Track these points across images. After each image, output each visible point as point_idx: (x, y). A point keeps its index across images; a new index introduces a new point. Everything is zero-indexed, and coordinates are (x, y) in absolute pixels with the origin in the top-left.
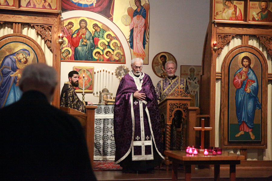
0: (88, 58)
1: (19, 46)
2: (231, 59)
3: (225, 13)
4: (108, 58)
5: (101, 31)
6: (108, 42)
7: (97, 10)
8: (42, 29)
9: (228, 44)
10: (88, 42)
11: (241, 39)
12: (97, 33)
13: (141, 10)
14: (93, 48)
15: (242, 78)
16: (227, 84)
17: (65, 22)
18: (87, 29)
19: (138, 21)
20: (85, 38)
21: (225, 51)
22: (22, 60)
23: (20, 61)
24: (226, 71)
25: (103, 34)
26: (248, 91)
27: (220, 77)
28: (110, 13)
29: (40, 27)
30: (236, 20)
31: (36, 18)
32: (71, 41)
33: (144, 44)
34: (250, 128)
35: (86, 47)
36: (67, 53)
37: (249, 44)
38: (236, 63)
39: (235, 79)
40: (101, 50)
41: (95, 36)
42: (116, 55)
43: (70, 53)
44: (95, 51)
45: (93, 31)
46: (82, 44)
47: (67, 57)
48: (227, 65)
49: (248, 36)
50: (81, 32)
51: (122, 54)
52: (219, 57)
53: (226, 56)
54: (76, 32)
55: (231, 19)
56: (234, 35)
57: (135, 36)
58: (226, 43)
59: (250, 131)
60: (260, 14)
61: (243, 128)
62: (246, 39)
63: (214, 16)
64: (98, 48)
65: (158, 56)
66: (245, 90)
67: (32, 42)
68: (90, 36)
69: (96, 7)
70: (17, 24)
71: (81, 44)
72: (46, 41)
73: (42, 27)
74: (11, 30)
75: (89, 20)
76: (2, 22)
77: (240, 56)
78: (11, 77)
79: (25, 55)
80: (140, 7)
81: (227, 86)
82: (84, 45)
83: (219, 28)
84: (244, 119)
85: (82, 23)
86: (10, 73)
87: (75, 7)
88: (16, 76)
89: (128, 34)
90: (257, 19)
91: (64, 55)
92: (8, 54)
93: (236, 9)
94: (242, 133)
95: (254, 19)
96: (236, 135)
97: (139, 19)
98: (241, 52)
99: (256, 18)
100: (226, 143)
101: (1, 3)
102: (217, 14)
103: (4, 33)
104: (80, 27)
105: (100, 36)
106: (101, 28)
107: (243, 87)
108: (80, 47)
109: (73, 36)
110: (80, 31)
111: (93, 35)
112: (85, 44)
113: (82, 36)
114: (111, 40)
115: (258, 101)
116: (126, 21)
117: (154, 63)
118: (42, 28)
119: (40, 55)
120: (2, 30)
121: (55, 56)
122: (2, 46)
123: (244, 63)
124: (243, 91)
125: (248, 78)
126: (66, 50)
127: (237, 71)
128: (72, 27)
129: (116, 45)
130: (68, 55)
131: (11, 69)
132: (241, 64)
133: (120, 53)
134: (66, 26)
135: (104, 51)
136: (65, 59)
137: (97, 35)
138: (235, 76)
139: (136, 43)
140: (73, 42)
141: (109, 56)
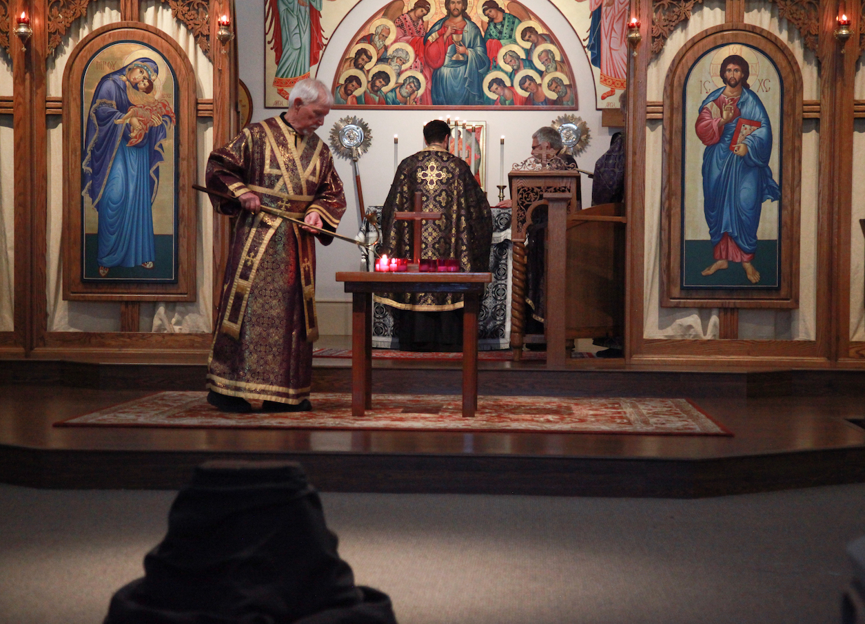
1: (132, 51)
2: (690, 64)
4: (526, 94)
5: (506, 20)
8: (187, 8)
9: (685, 22)
10: (470, 53)
11: (724, 8)
12: (495, 27)
14: (485, 68)
15: (722, 116)
16: (679, 134)
18: (466, 17)
20: (462, 43)
21: (676, 42)
22: (141, 85)
23: (135, 86)
24: (677, 97)
25: (512, 30)
26: (741, 151)
27: (659, 116)
29: (182, 3)
32: (424, 54)
34: (747, 253)
35: (464, 67)
36: (411, 87)
37: (746, 22)
39: (701, 119)
40: (506, 73)
41: (491, 35)
42: (549, 86)
43: (421, 85)
44: (489, 78)
45: (482, 22)
46: (454, 58)
47: (413, 97)
48: (680, 81)
49: (743, 0)
50: (450, 28)
52: (659, 62)
53: (676, 57)
54: (437, 27)
57: (606, 29)
58: (677, 22)
59: (745, 260)
61: (724, 254)
62: (735, 9)
64: (497, 68)
66: (730, 148)
68: (475, 37)
71: (451, 61)
72: (199, 36)
73: (187, 2)
74: (117, 15)
77: (716, 56)
78: (116, 125)
79: (147, 72)
81: (680, 138)
82: (458, 62)
84: (726, 228)
85: (454, 2)
86: (115, 117)
88: (128, 122)
89: (583, 26)
91: (405, 91)
92: (108, 70)
94: (721, 264)
96: (703, 269)
98: (719, 44)
100: (676, 291)
103: (102, 22)
104: (446, 14)
105: (504, 35)
106: (507, 11)
107: (726, 139)
108: (449, 69)
110: (447, 23)
111: (483, 34)
112: (461, 58)
113: (454, 36)
114: (535, 45)
115: (771, 178)
118: (188, 5)
119: (184, 72)
120: (97, 16)
121: (217, 74)
122: (94, 52)
123: (729, 75)
124: (724, 152)
125: (740, 114)
126: (409, 77)
127: (708, 98)
128: (425, 15)
129: (550, 57)
130: (416, 92)
131: (116, 108)
132: (720, 78)
133: (561, 80)
134: (408, 12)
135: (514, 77)
136: (406, 104)
137: (493, 32)
138: (701, 110)
139: (610, 48)
140: (428, 53)
141: (529, 90)
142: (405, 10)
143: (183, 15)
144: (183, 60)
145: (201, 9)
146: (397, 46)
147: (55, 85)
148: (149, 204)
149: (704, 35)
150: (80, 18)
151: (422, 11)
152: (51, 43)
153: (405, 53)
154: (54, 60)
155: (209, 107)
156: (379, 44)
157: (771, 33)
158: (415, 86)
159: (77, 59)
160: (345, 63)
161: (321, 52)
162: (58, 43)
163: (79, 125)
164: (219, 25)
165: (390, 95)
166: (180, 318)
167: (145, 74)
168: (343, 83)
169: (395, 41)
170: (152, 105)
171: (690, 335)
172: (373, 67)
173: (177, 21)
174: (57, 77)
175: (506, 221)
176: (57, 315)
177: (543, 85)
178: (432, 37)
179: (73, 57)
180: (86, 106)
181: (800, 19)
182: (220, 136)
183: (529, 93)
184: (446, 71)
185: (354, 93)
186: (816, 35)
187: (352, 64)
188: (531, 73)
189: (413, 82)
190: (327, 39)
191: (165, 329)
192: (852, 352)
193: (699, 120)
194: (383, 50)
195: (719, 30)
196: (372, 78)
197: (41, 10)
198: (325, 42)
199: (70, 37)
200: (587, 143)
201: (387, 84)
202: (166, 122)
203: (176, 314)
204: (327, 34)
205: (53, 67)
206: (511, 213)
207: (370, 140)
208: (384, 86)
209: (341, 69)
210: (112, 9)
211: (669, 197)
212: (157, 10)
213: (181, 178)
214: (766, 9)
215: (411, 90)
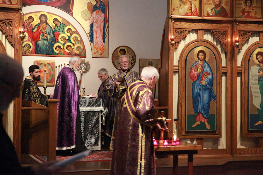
0: (49, 52)
2: (187, 53)
3: (181, 9)
4: (69, 51)
5: (61, 25)
6: (68, 36)
7: (57, 5)
8: (2, 24)
9: (185, 38)
10: (49, 36)
11: (197, 34)
12: (57, 28)
13: (100, 5)
14: (54, 42)
15: (198, 71)
16: (184, 77)
17: (25, 16)
18: (47, 23)
19: (97, 15)
20: (46, 33)
21: (182, 45)
24: (183, 64)
25: (63, 29)
26: (204, 83)
27: (177, 70)
28: (70, 8)
29: (1, 22)
30: (192, 16)
33: (104, 38)
34: (206, 118)
35: (47, 41)
36: (27, 48)
37: (204, 38)
38: (193, 57)
39: (191, 72)
40: (62, 44)
41: (56, 30)
42: (76, 49)
43: (31, 47)
44: (55, 45)
45: (53, 25)
46: (43, 38)
47: (28, 51)
48: (184, 58)
49: (203, 31)
50: (41, 27)
51: (82, 48)
52: (176, 51)
53: (183, 50)
54: (37, 27)
55: (187, 14)
56: (190, 30)
57: (95, 30)
58: (183, 37)
59: (206, 121)
60: (213, 10)
61: (199, 119)
62: (201, 34)
63: (171, 11)
65: (117, 50)
66: (201, 82)
68: (51, 31)
69: (56, 2)
71: (42, 39)
72: (7, 36)
73: (3, 22)
75: (50, 14)
77: (196, 50)
80: (99, 2)
81: (184, 79)
82: (44, 39)
83: (176, 24)
84: (200, 110)
85: (42, 18)
87: (35, 2)
89: (88, 29)
90: (211, 15)
91: (25, 49)
93: (192, 5)
94: (198, 123)
95: (208, 15)
96: (192, 125)
98: (196, 46)
100: (183, 133)
102: (174, 9)
104: (40, 22)
105: (61, 30)
106: (61, 22)
107: (199, 79)
108: (41, 42)
109: (34, 30)
110: (40, 25)
111: (53, 30)
112: (46, 38)
113: (43, 30)
114: (72, 34)
115: (213, 93)
116: (86, 15)
117: (114, 56)
121: (16, 51)
123: (200, 57)
124: (199, 83)
125: (203, 70)
126: (27, 44)
127: (194, 64)
128: (32, 22)
129: (77, 39)
130: (29, 49)
132: (197, 57)
133: (80, 47)
135: (64, 45)
136: (25, 53)
138: (191, 69)
139: (96, 37)
140: (33, 36)
142: (25, 20)
143: (1, 27)
144: (1, 45)
145: (9, 25)
151: (31, 20)
157: (212, 43)
175: (99, 103)
181: (221, 38)
186: (226, 44)
188: (70, 44)
189: (28, 46)
192: (238, 152)
195: (196, 41)
200: (89, 69)
206: (100, 100)
214: (210, 34)
215: (27, 49)
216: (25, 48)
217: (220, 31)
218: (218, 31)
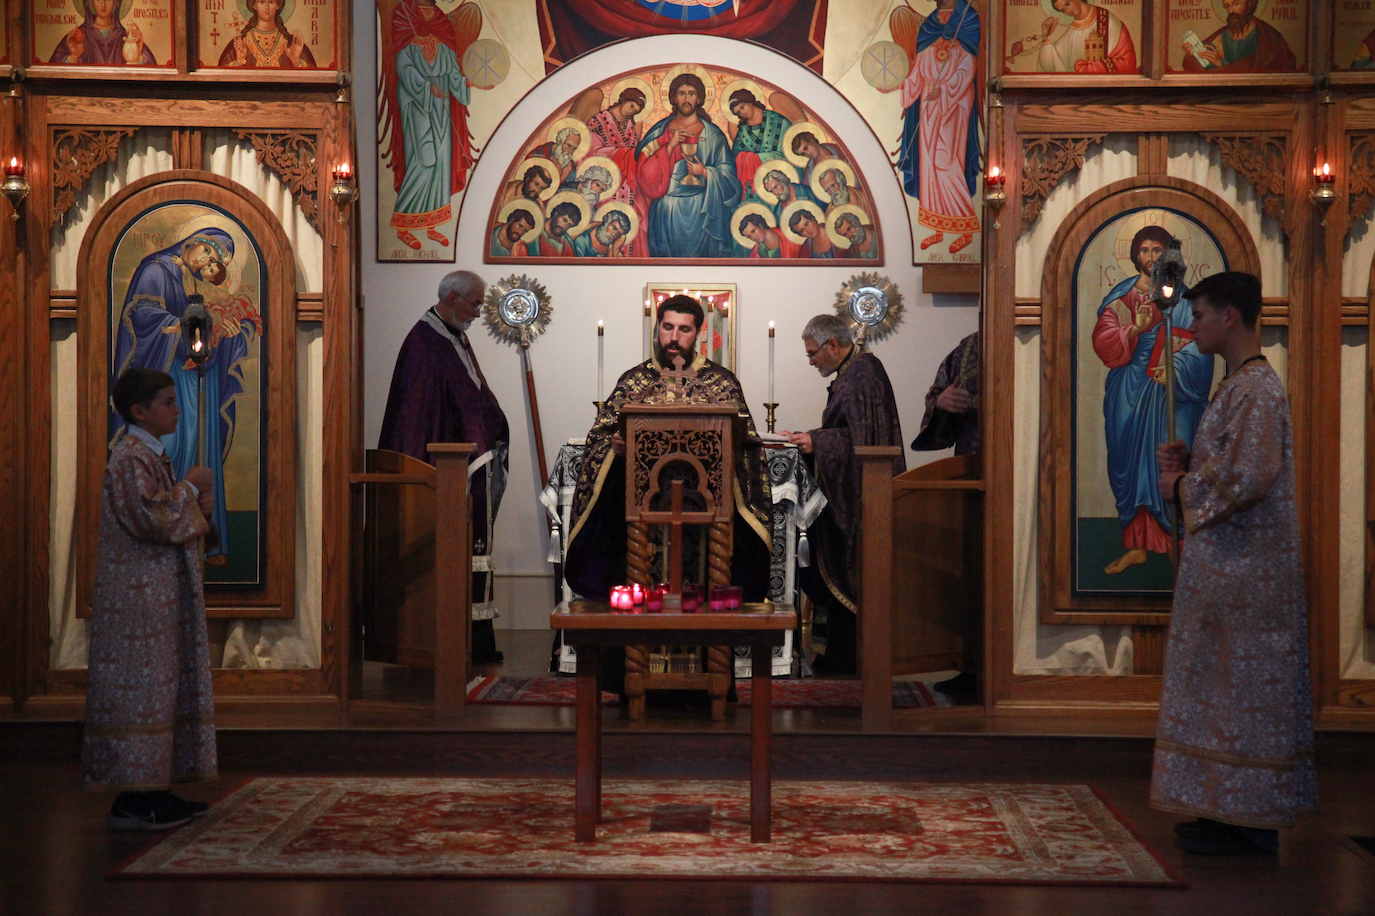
1: (191, 218)
2: (1083, 240)
3: (1055, 44)
4: (800, 240)
5: (768, 120)
7: (750, 30)
8: (280, 149)
9: (1074, 173)
10: (710, 173)
11: (1135, 151)
12: (750, 133)
13: (956, 16)
14: (735, 198)
15: (1134, 322)
16: (1067, 351)
17: (606, 89)
18: (703, 116)
19: (941, 65)
20: (697, 157)
21: (1060, 205)
22: (207, 272)
23: (197, 274)
24: (1063, 291)
25: (777, 137)
26: (1165, 377)
27: (1035, 320)
28: (811, 39)
29: (272, 141)
30: (1107, 72)
31: (255, 108)
32: (636, 175)
33: (971, 172)
35: (700, 196)
37: (1170, 173)
40: (768, 206)
41: (743, 145)
42: (837, 227)
43: (632, 225)
45: (729, 124)
46: (684, 183)
47: (618, 244)
48: (1067, 264)
49: (1165, 139)
50: (677, 133)
51: (865, 220)
52: (1034, 235)
53: (1060, 228)
54: (656, 133)
55: (1082, 67)
56: (1097, 138)
57: (928, 136)
58: (1061, 173)
60: (1218, 42)
61: (1139, 539)
62: (1153, 154)
63: (1005, 59)
64: (754, 197)
66: (1148, 373)
67: (242, 201)
68: (718, 149)
69: (745, 17)
70: (188, 132)
71: (679, 186)
72: (299, 193)
73: (281, 139)
74: (166, 158)
75: (716, 75)
76: (132, 129)
77: (1124, 228)
78: (164, 336)
79: (216, 250)
80: (950, 2)
81: (1068, 358)
82: (690, 189)
83: (1027, 112)
84: (1143, 498)
85: (683, 93)
86: (163, 322)
87: (650, 23)
89: (892, 131)
90: (1204, 63)
91: (605, 235)
92: (152, 248)
93: (1106, 24)
94: (1136, 555)
95: (1190, 65)
96: (1106, 566)
97: (944, 57)
98: (1128, 208)
99: (1201, 61)
100: (1064, 599)
101: (126, 58)
102: (1018, 49)
103: (142, 171)
104: (671, 111)
105: (764, 145)
106: (769, 107)
107: (1142, 358)
108: (676, 199)
110: (673, 126)
111: (730, 143)
112: (696, 182)
113: (685, 147)
114: (815, 161)
116: (885, 69)
118: (283, 143)
119: (275, 248)
120: (134, 161)
121: (330, 251)
122: (129, 219)
123: (1144, 257)
124: (1138, 378)
125: (1162, 318)
126: (612, 212)
127: (1112, 292)
128: (637, 112)
129: (838, 180)
130: (623, 236)
131: (165, 307)
132: (1130, 261)
133: (856, 217)
134: (610, 108)
135: (781, 212)
136: (606, 255)
137: (748, 141)
138: (1101, 312)
139: (935, 167)
140: (642, 174)
141: (805, 233)
143: (275, 159)
144: (275, 231)
145: (303, 151)
146: (592, 162)
147: (65, 271)
148: (219, 463)
149: (1105, 194)
150: (105, 163)
151: (632, 106)
152: (58, 204)
153: (604, 173)
154: (63, 231)
155: (316, 305)
156: (563, 159)
157: (1209, 192)
158: (621, 227)
159: (102, 229)
160: (508, 188)
161: (469, 172)
162: (69, 204)
163: (104, 336)
164: (335, 177)
165: (582, 242)
166: (268, 644)
167: (213, 254)
168: (505, 221)
169: (589, 155)
170: (224, 304)
171: (1088, 668)
172: (553, 196)
173: (264, 169)
174: (67, 259)
175: (784, 469)
176: (65, 641)
177: (827, 226)
178: (649, 148)
179: (96, 227)
180: (116, 305)
181: (1255, 170)
182: (333, 353)
183: (805, 239)
184: (671, 203)
185: (522, 238)
186: (1281, 195)
187: (520, 191)
188: (808, 206)
189: (619, 220)
190: (478, 151)
191: (244, 663)
192: (1344, 696)
193: (1099, 328)
194: (570, 168)
195: (1127, 186)
196: (552, 214)
197: (43, 152)
198: (475, 155)
199: (90, 194)
200: (899, 319)
201: (576, 224)
202: (247, 331)
203: (262, 639)
204: (477, 142)
205: (62, 241)
206: (791, 456)
207: (549, 313)
208: (570, 226)
209: (502, 199)
210: (158, 149)
211: (1052, 451)
212: (231, 151)
213: (271, 421)
214: (1201, 153)
215: (614, 233)
216: (608, 230)
217: (1253, 134)
218: (1238, 135)
